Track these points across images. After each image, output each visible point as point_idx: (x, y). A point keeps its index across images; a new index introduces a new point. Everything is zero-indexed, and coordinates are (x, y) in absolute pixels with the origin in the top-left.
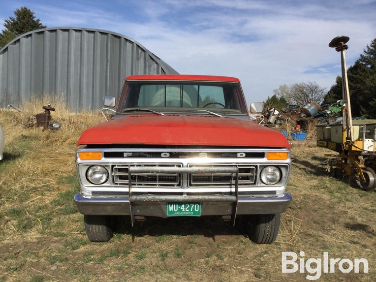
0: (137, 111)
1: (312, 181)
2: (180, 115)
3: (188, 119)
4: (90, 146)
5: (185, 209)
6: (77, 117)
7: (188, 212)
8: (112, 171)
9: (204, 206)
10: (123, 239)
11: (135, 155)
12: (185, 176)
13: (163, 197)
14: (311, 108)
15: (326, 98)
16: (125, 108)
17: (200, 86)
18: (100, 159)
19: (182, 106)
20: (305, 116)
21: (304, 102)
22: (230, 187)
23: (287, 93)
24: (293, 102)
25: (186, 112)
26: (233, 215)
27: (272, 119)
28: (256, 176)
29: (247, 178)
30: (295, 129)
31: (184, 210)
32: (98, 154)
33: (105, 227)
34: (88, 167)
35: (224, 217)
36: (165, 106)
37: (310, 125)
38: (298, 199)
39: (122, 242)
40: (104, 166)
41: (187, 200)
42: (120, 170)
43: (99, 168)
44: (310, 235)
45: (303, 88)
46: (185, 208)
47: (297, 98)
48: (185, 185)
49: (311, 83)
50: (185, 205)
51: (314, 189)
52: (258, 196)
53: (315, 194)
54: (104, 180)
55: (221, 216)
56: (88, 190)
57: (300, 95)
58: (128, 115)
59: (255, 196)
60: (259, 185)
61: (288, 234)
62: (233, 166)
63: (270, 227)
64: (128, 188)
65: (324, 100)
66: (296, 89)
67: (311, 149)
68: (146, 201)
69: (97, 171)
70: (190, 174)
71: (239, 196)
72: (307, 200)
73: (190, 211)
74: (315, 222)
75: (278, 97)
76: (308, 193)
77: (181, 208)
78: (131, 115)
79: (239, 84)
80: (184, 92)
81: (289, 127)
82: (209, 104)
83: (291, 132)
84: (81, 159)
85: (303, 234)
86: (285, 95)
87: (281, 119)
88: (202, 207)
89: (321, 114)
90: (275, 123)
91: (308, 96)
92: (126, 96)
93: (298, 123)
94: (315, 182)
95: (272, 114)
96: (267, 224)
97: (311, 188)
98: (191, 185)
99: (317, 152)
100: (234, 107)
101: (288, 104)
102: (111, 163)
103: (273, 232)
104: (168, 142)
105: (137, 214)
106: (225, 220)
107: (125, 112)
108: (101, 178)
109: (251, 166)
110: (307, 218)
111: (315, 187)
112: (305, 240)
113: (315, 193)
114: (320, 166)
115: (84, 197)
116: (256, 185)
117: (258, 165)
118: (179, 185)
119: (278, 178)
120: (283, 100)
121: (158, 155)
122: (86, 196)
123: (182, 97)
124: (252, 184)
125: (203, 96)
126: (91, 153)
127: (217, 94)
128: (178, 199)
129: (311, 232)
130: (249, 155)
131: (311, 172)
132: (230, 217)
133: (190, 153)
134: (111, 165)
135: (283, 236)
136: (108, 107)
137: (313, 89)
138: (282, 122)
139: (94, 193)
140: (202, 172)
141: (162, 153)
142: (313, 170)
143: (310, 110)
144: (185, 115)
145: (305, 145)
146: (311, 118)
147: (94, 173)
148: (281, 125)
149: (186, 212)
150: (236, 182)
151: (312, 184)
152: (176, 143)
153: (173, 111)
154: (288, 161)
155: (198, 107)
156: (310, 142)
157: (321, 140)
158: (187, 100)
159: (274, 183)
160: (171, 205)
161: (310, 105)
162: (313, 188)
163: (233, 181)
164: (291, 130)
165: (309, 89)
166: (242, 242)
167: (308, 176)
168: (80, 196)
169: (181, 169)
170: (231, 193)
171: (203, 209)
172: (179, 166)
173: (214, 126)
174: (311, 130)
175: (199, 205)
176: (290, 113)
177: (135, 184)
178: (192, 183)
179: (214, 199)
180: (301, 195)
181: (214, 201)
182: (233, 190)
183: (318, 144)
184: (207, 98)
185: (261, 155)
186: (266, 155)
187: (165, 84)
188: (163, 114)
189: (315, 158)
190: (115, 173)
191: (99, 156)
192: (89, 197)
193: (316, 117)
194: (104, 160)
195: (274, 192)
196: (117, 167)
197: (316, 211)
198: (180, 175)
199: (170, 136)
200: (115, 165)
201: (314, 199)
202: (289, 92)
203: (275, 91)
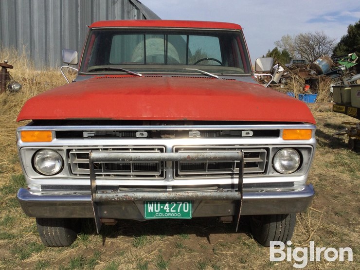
0: (106, 70)
1: (326, 155)
2: (164, 76)
3: (174, 82)
4: (36, 123)
5: (170, 210)
6: (42, 75)
7: (174, 213)
8: (68, 156)
9: (196, 205)
10: (90, 241)
11: (99, 135)
12: (170, 164)
13: (140, 195)
14: (322, 63)
15: (335, 51)
16: (90, 66)
17: (190, 37)
18: (50, 141)
19: (166, 63)
20: (314, 74)
21: (310, 56)
22: (232, 178)
23: (290, 45)
24: (297, 56)
25: (171, 71)
26: (235, 216)
27: (276, 78)
28: (267, 163)
29: (254, 165)
30: (304, 89)
31: (168, 211)
32: (46, 134)
33: (63, 229)
34: (34, 152)
35: (222, 219)
36: (145, 63)
37: (321, 85)
38: (313, 181)
39: (88, 246)
40: (57, 150)
41: (173, 198)
42: (79, 156)
43: (51, 152)
44: (332, 232)
45: (309, 38)
46: (170, 207)
47: (301, 51)
48: (170, 175)
49: (318, 34)
50: (169, 203)
51: (331, 167)
52: (268, 189)
53: (332, 174)
54: (57, 169)
55: (219, 217)
56: (36, 184)
57: (305, 47)
58: (94, 77)
59: (265, 189)
60: (271, 174)
61: (304, 231)
62: (235, 149)
63: (284, 228)
64: (90, 181)
65: (332, 53)
66: (301, 40)
67: (322, 114)
68: (115, 201)
69: (47, 157)
70: (177, 162)
71: (244, 189)
72: (323, 183)
73: (177, 212)
74: (336, 214)
75: (280, 50)
76: (324, 172)
77: (165, 208)
78: (98, 76)
79: (241, 33)
80: (169, 45)
81: (296, 87)
82: (201, 60)
83: (299, 93)
84: (23, 141)
85: (322, 231)
86: (288, 47)
87: (286, 77)
88: (193, 207)
89: (334, 72)
90: (280, 82)
91: (314, 49)
92: (92, 51)
93: (307, 82)
94: (331, 157)
95: (276, 72)
96: (280, 223)
97: (327, 166)
98: (177, 175)
99: (329, 118)
100: (234, 64)
101: (291, 58)
102: (65, 146)
103: (287, 233)
104: (145, 116)
105: (104, 216)
106: (224, 222)
107: (90, 71)
108: (53, 167)
109: (260, 148)
110: (325, 208)
111: (333, 165)
112: (326, 240)
113: (332, 172)
114: (336, 136)
115: (31, 193)
116: (267, 175)
117: (271, 147)
118: (162, 175)
119: (297, 165)
120: (285, 54)
121: (131, 135)
122: (34, 191)
123: (166, 51)
124: (260, 173)
125: (193, 50)
126: (37, 133)
127: (212, 47)
128: (160, 197)
129: (333, 227)
130: (258, 134)
131: (325, 144)
132: (231, 219)
133: (177, 131)
134: (65, 149)
135: (298, 235)
136: (69, 64)
137: (321, 41)
138: (288, 81)
139: (44, 187)
140: (193, 159)
141: (137, 131)
142: (327, 141)
143: (321, 66)
144: (170, 76)
145: (316, 109)
146: (323, 75)
147: (43, 160)
148: (287, 85)
149: (171, 213)
150: (241, 171)
151: (327, 160)
152: (157, 117)
153: (154, 70)
154: (312, 141)
155: (187, 64)
156: (322, 106)
157: (337, 104)
158: (173, 54)
159: (291, 171)
160: (151, 203)
161: (321, 60)
162: (329, 165)
163: (235, 169)
164: (299, 91)
165: (316, 40)
166: (245, 244)
167: (321, 149)
168: (26, 191)
169: (164, 155)
170: (232, 186)
171: (195, 209)
172: (161, 150)
173: (209, 93)
174: (323, 90)
175: (189, 203)
176: (298, 70)
177: (101, 175)
178: (180, 173)
179: (210, 197)
180: (316, 175)
181: (210, 200)
182: (236, 181)
183: (335, 109)
184: (198, 52)
185: (275, 134)
186: (281, 133)
187: (144, 32)
188: (141, 75)
189: (328, 125)
190: (72, 160)
191: (49, 137)
192: (39, 194)
193: (329, 74)
194: (56, 142)
195: (291, 184)
196: (74, 152)
197: (336, 197)
198: (162, 162)
199: (148, 107)
200: (72, 150)
201: (331, 180)
202: (293, 44)
203: (277, 43)
